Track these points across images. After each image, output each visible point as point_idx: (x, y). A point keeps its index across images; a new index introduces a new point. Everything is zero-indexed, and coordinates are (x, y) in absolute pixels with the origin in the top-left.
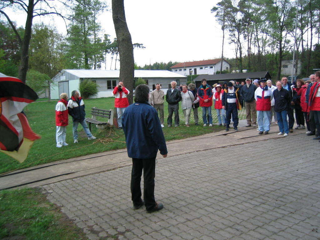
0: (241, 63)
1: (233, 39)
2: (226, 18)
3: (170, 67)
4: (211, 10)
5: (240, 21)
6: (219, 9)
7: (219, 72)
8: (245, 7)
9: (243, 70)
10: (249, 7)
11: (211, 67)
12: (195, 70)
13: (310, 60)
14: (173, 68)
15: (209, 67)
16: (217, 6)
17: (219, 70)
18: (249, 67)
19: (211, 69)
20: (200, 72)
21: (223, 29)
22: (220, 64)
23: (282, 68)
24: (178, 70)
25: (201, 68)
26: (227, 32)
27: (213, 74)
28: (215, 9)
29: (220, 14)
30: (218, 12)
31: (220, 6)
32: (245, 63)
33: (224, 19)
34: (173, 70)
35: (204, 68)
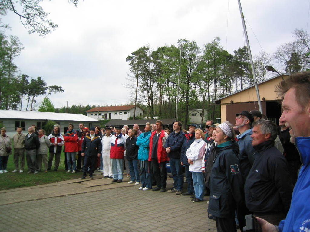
0: (153, 110)
1: (146, 87)
2: (140, 67)
3: (85, 111)
4: (127, 59)
5: (153, 70)
6: (134, 58)
7: (132, 118)
8: (158, 58)
9: (154, 117)
10: (162, 58)
11: (126, 113)
12: (110, 115)
13: (214, 109)
14: (89, 112)
15: (123, 113)
16: (131, 55)
17: (132, 116)
18: (161, 114)
19: (126, 115)
20: (114, 117)
21: (137, 77)
22: (133, 111)
23: (190, 117)
24: (94, 114)
25: (116, 113)
26: (140, 80)
27: (127, 119)
28: (129, 58)
29: (135, 63)
30: (133, 62)
31: (134, 55)
32: (157, 110)
33: (138, 68)
34: (89, 114)
35: (118, 113)
